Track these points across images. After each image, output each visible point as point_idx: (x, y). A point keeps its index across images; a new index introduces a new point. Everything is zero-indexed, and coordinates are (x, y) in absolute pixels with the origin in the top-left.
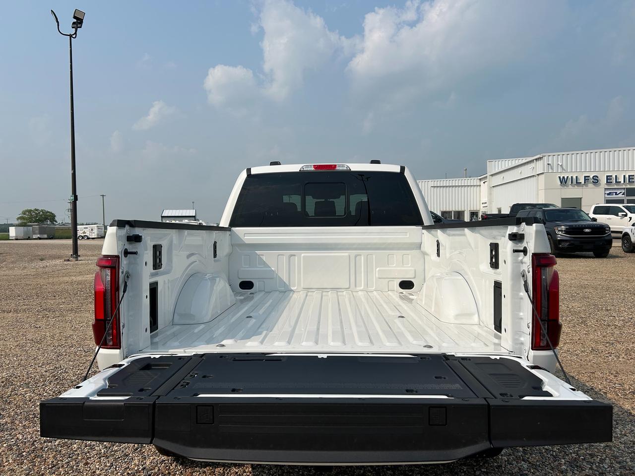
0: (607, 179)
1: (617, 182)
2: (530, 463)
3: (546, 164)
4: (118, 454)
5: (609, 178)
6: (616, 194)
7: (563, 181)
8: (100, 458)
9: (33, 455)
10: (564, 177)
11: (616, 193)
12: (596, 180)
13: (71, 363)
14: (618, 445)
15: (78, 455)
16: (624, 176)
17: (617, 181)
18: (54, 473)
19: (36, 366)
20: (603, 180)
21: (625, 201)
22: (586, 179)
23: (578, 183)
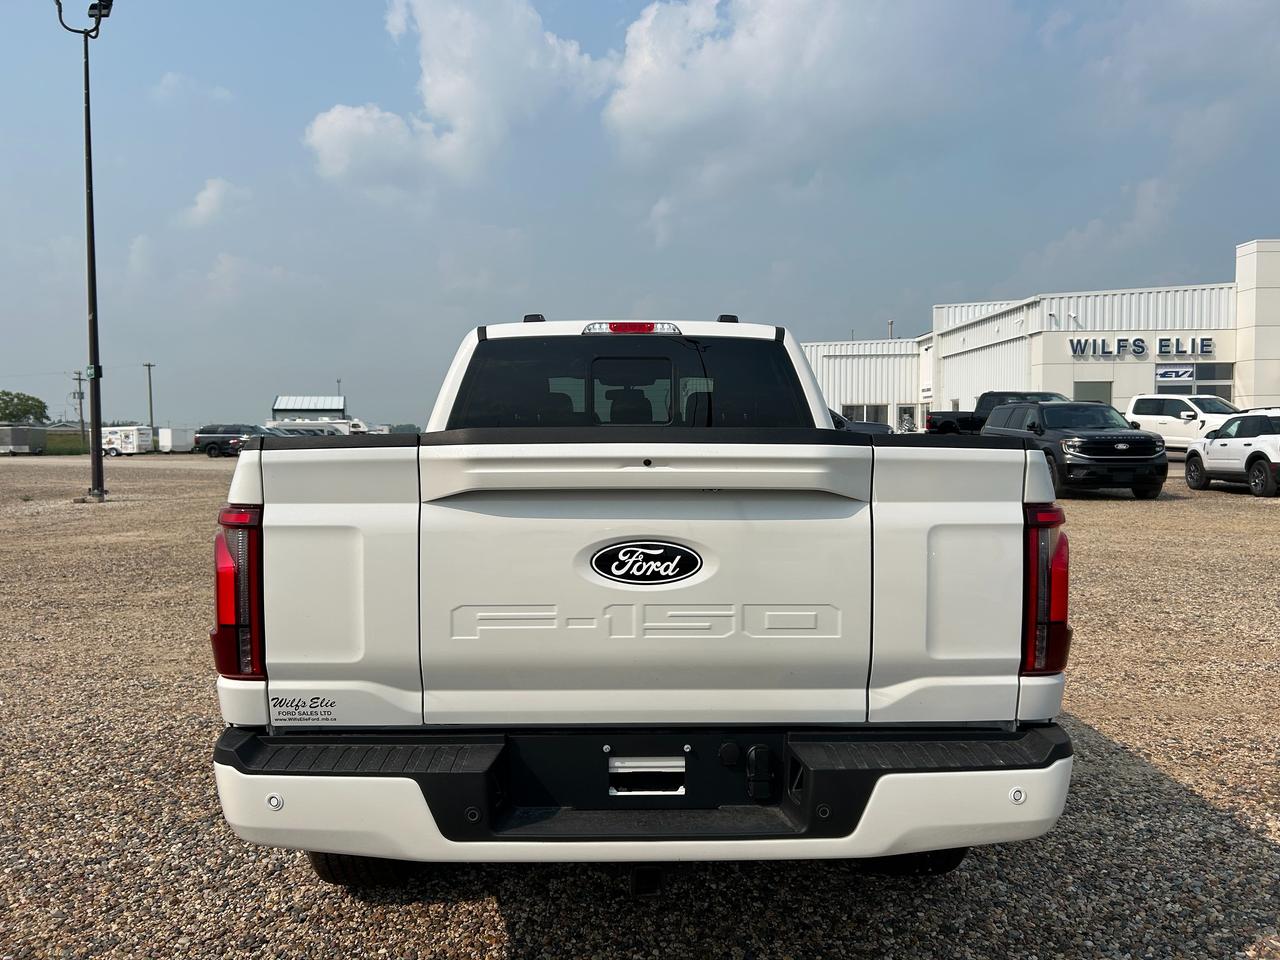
0: (1161, 346)
1: (1181, 353)
2: (1011, 882)
3: (1046, 315)
4: (236, 883)
5: (1164, 344)
6: (1177, 375)
7: (1079, 349)
8: (201, 890)
9: (66, 888)
10: (1079, 341)
11: (1177, 373)
12: (1140, 348)
13: (118, 711)
14: (1169, 849)
15: (157, 886)
16: (1193, 340)
17: (1180, 350)
18: (114, 921)
19: (47, 717)
20: (1154, 348)
21: (1194, 390)
22: (1122, 344)
23: (1106, 354)
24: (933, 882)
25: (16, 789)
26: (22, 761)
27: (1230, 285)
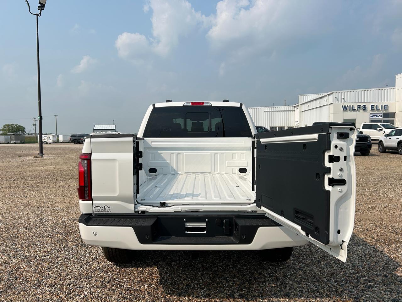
0: (372, 107)
3: (334, 97)
4: (84, 262)
7: (345, 108)
8: (74, 264)
9: (36, 263)
10: (345, 106)
11: (377, 116)
12: (365, 108)
15: (62, 263)
17: (378, 108)
18: (50, 271)
20: (369, 108)
21: (382, 121)
22: (359, 107)
23: (354, 110)
24: (283, 264)
25: (21, 237)
26: (23, 230)
27: (394, 88)
